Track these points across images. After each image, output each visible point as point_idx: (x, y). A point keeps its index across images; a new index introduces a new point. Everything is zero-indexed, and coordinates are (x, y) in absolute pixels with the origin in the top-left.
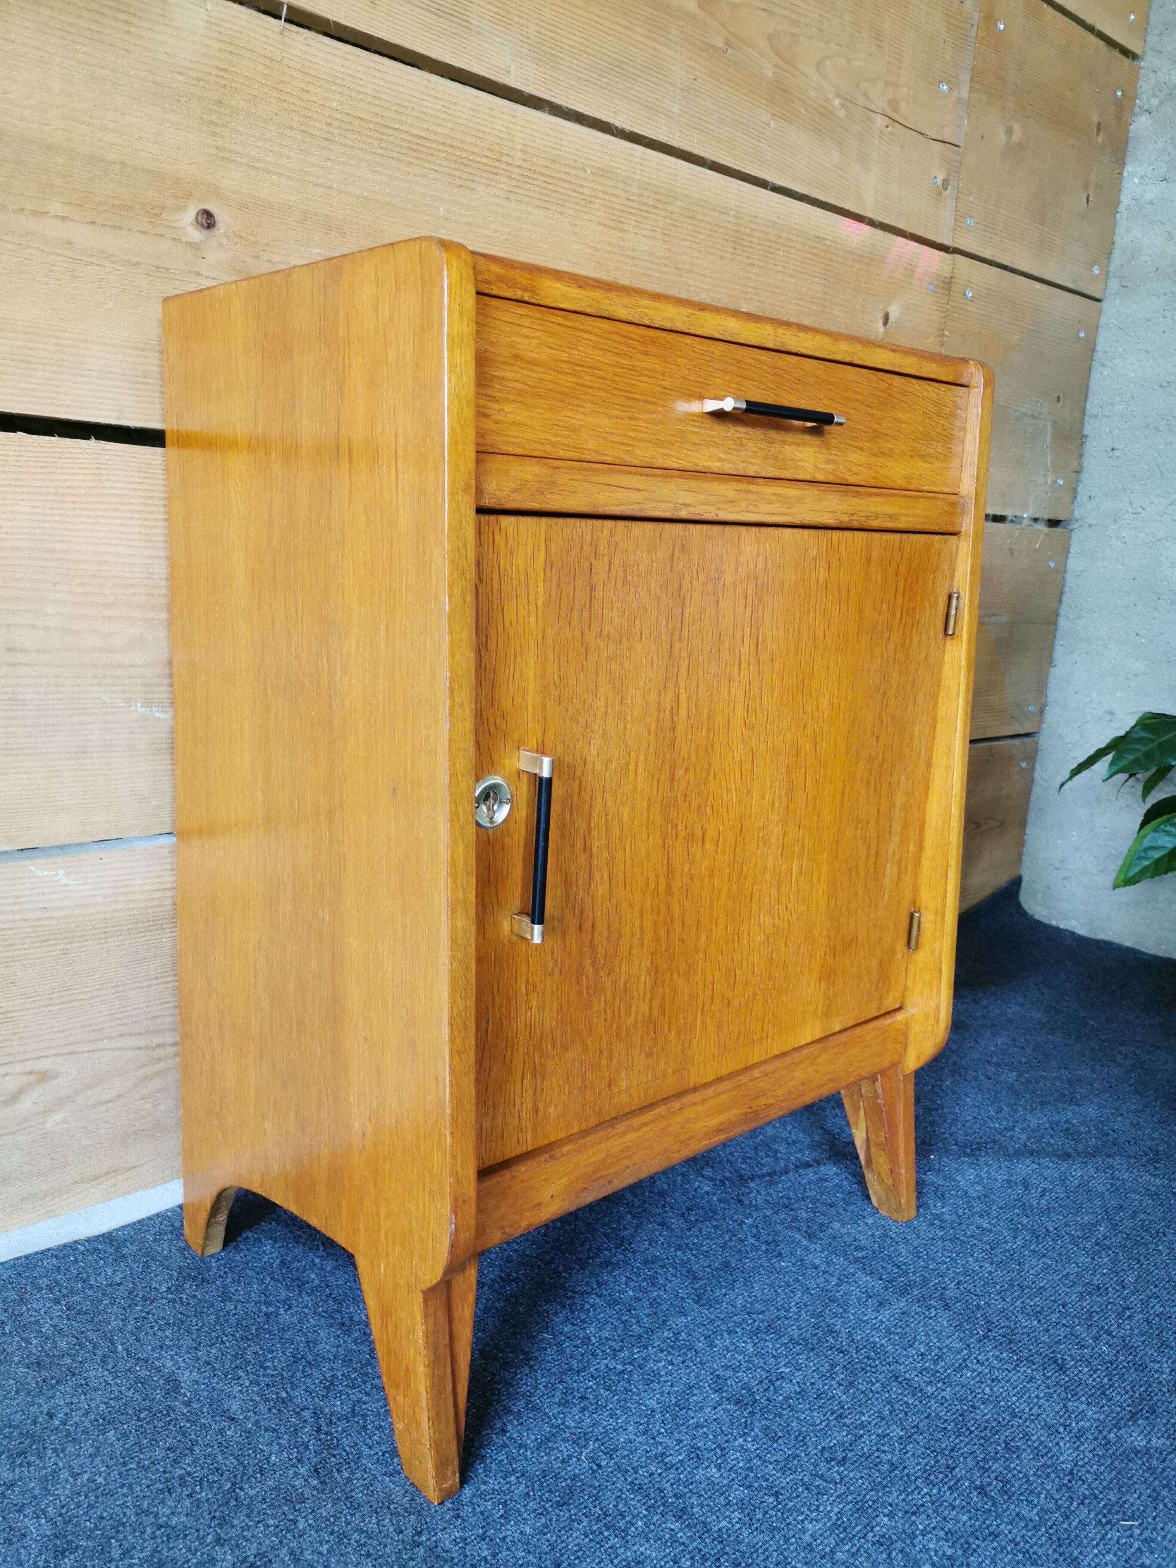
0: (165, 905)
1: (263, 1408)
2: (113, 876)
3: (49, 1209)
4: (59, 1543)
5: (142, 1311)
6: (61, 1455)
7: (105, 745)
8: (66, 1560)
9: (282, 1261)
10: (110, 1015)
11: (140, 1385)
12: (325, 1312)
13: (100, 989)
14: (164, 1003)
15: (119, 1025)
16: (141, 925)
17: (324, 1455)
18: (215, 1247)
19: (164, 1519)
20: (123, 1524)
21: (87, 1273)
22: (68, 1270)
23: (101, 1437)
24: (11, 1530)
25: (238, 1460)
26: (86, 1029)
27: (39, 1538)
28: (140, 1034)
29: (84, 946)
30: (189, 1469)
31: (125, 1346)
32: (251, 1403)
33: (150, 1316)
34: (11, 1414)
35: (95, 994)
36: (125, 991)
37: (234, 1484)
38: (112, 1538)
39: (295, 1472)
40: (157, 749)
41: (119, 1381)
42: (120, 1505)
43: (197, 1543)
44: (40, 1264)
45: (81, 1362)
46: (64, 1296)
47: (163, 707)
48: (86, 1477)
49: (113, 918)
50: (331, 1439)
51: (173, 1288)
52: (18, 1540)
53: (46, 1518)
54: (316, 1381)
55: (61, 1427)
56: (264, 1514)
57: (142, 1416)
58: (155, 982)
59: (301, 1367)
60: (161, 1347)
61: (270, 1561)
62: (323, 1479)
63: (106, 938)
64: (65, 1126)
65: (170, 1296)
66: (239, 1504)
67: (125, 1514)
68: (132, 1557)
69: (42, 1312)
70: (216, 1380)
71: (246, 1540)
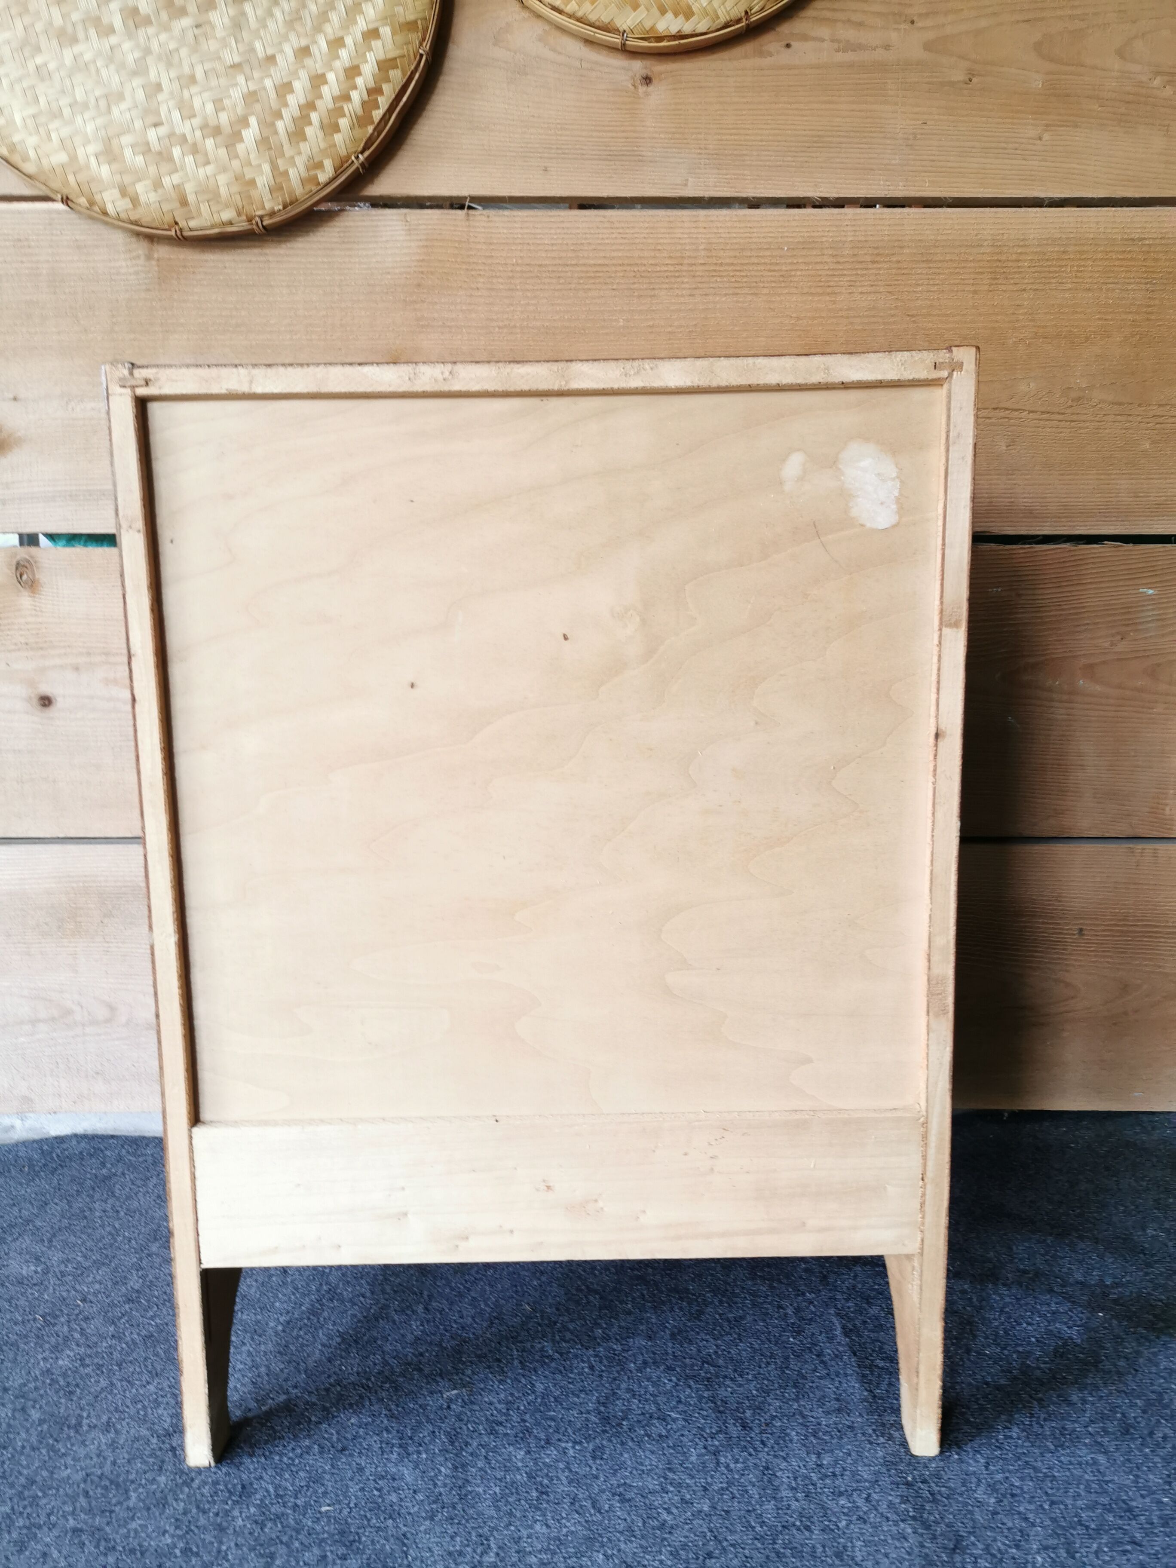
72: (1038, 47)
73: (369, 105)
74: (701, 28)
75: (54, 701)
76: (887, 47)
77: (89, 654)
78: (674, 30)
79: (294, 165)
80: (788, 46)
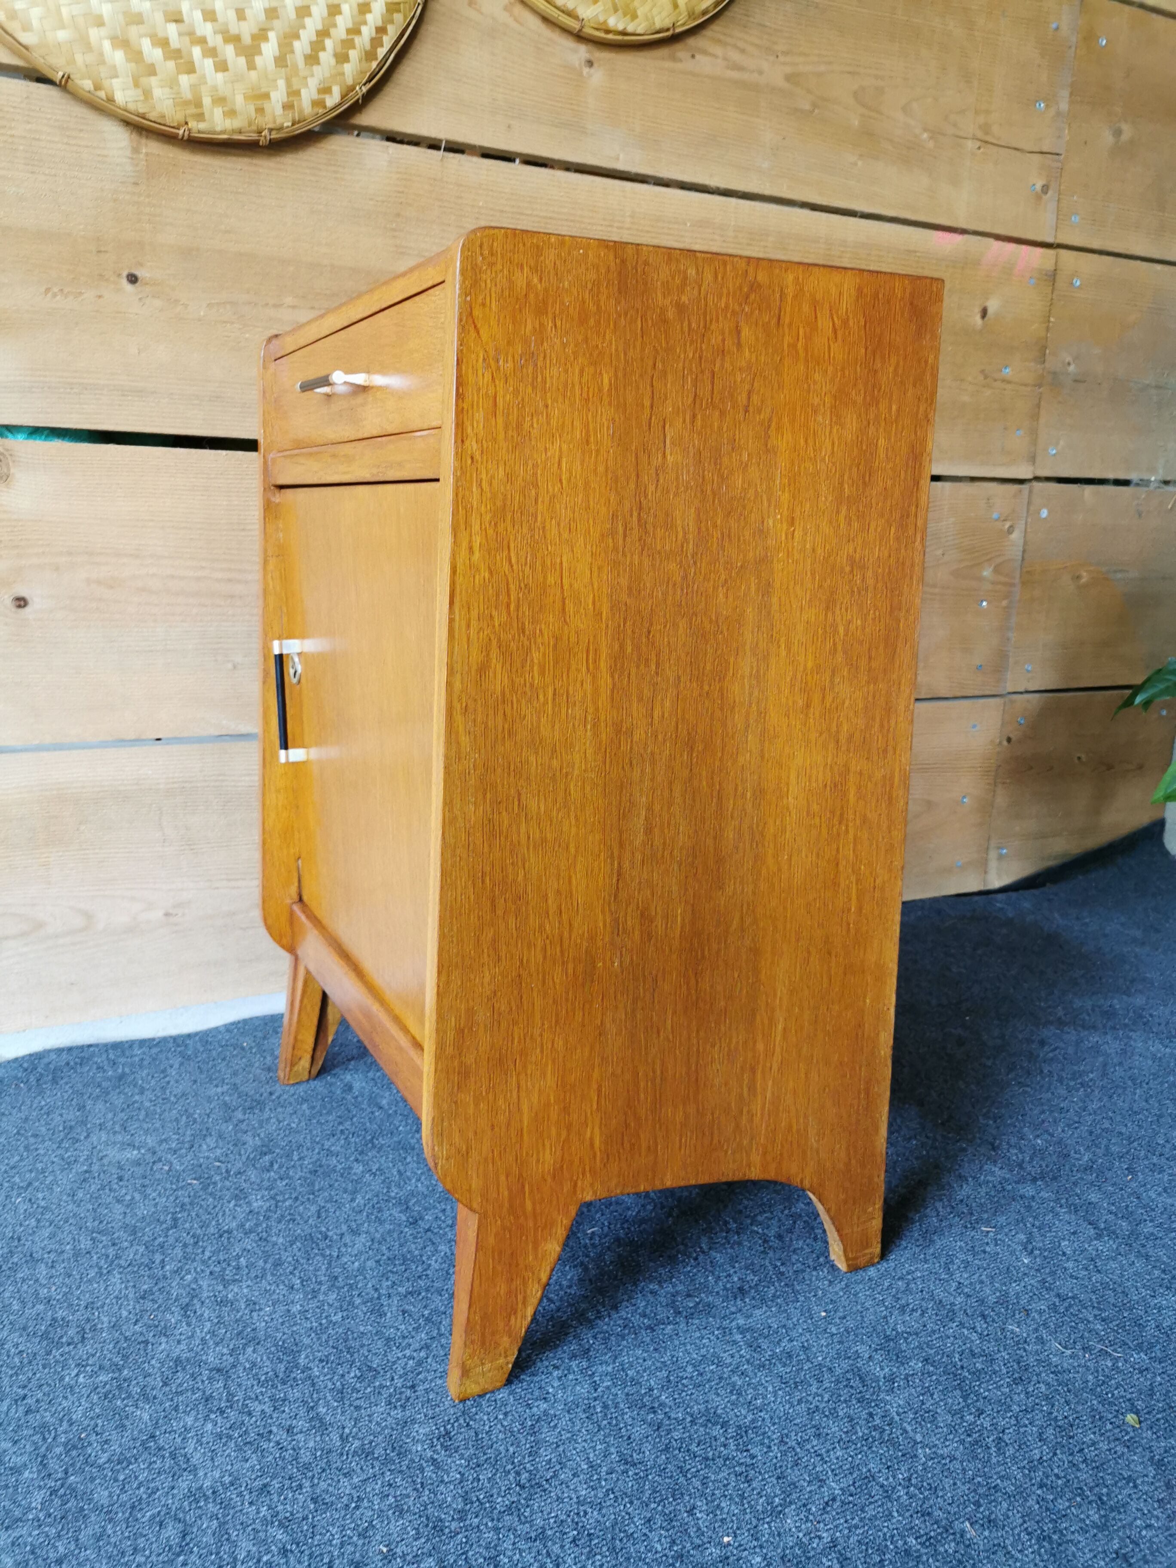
72: (855, 94)
73: (376, 42)
74: (640, 30)
75: (30, 602)
76: (761, 73)
77: (70, 554)
78: (620, 27)
79: (306, 86)
80: (693, 56)
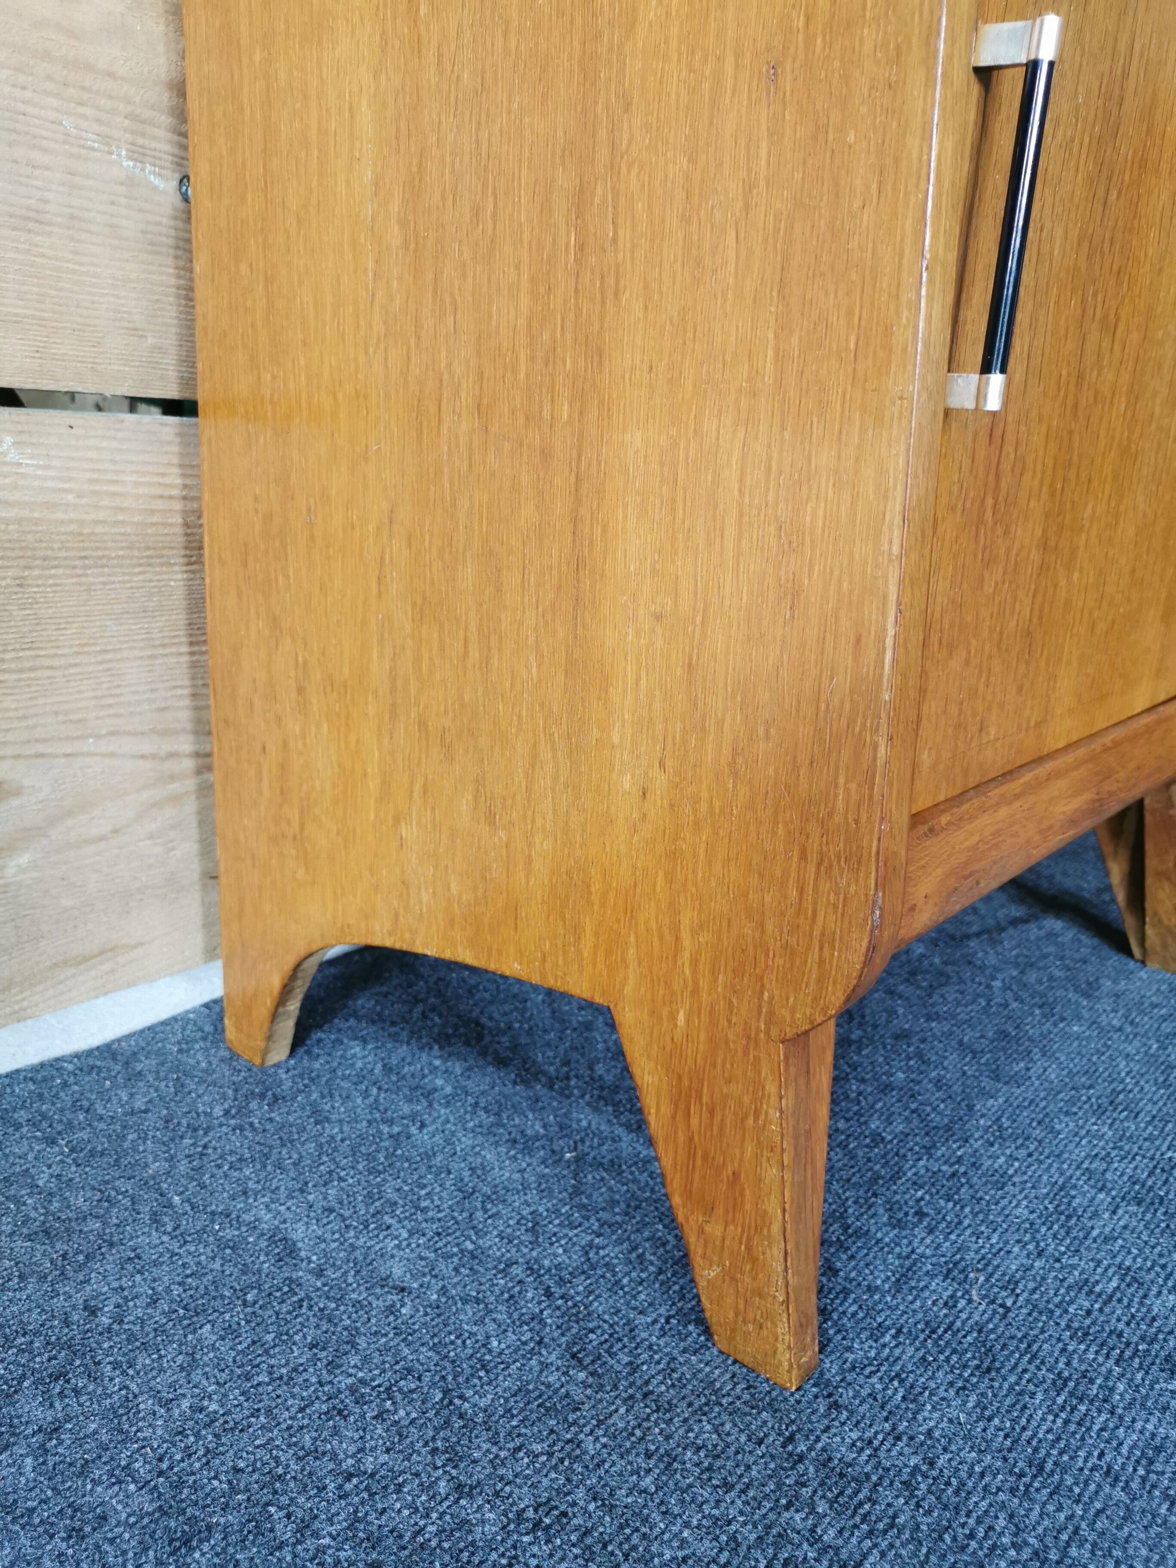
0: (171, 525)
1: (444, 1268)
2: (91, 460)
3: (16, 1007)
4: (173, 1524)
5: (194, 1145)
6: (131, 1372)
7: (72, 217)
8: (197, 1555)
9: (384, 1066)
10: (95, 698)
11: (228, 1251)
12: (481, 1126)
13: (77, 653)
14: (175, 687)
15: (109, 716)
16: (136, 553)
17: (574, 1331)
18: (280, 1052)
19: (350, 1461)
20: (280, 1476)
21: (88, 1099)
22: (56, 1096)
23: (190, 1337)
24: (75, 1511)
25: (438, 1353)
26: (60, 718)
27: (132, 1520)
28: (143, 734)
29: (51, 577)
30: (360, 1374)
31: (184, 1196)
32: (423, 1263)
33: (210, 1151)
34: (22, 1313)
35: (72, 661)
36: (118, 660)
37: (446, 1392)
38: (268, 1504)
39: (541, 1363)
40: (152, 244)
41: (193, 1249)
42: (263, 1446)
43: (424, 1498)
44: (8, 1090)
45: (118, 1226)
46: (59, 1133)
47: (161, 167)
48: (185, 1404)
49: (93, 533)
50: (575, 1305)
51: (233, 1111)
52: (94, 1529)
53: (134, 1481)
54: (511, 1222)
55: (116, 1327)
56: (519, 1435)
57: (249, 1297)
58: (161, 651)
59: (479, 1205)
60: (245, 1193)
61: (564, 1514)
62: (591, 1368)
63: (85, 567)
64: (35, 874)
65: (232, 1122)
66: (469, 1424)
67: (277, 1460)
68: (316, 1535)
69: (30, 1156)
70: (352, 1233)
71: (508, 1483)
